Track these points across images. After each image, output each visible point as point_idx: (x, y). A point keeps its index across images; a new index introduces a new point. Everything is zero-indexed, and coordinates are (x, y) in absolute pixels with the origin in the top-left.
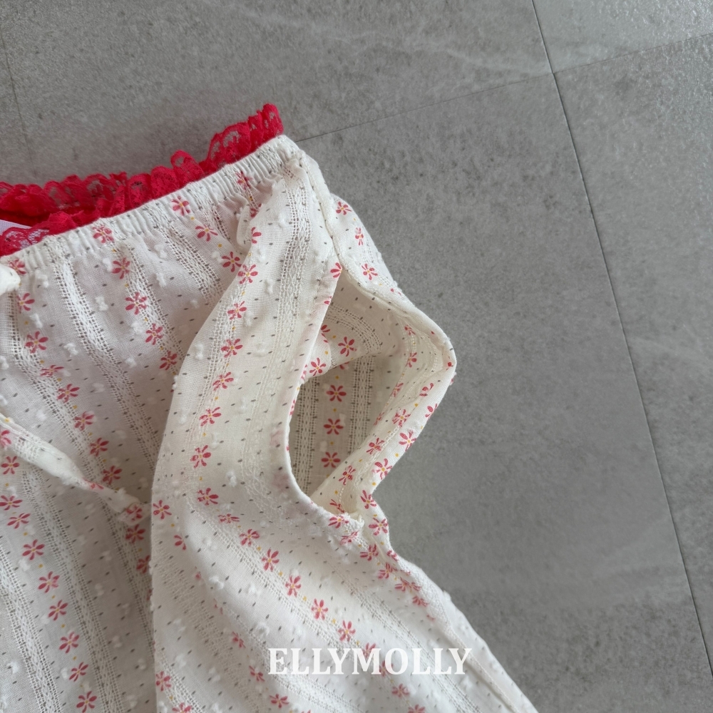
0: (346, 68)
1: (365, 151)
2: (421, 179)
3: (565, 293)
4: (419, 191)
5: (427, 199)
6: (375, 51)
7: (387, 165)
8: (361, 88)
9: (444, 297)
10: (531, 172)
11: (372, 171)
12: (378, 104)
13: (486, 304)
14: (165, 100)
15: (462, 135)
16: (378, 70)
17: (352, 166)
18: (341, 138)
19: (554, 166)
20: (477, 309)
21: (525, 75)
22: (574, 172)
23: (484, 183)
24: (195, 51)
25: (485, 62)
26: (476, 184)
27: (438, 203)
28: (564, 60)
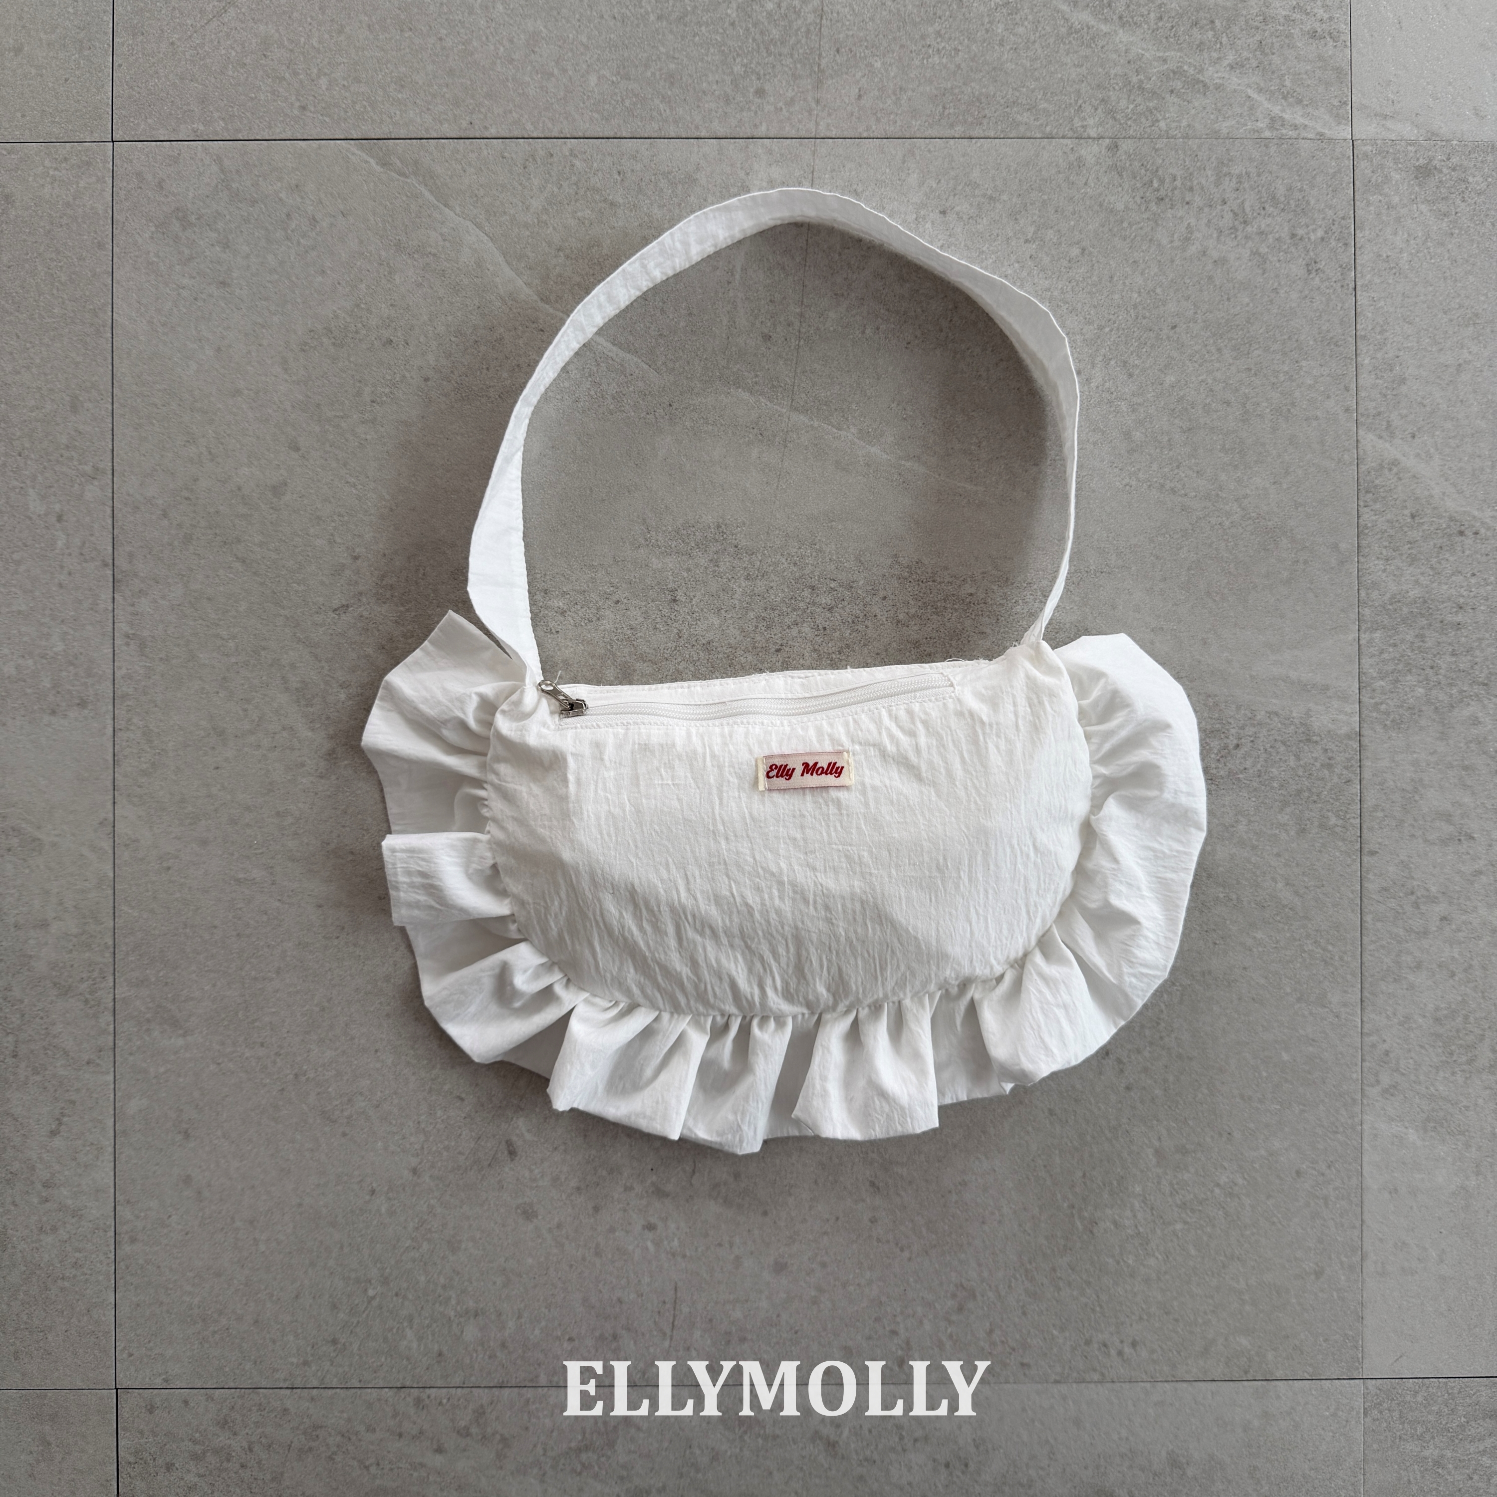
1: (1137, 164)
2: (1187, 207)
3: (1304, 363)
5: (1187, 228)
7: (1156, 184)
9: (1177, 329)
10: (1301, 232)
11: (1139, 185)
12: (1162, 124)
14: (958, 67)
17: (1121, 175)
18: (1117, 147)
19: (1326, 232)
21: (1322, 134)
22: (1346, 244)
24: (1000, 29)
25: (1283, 111)
26: (1241, 227)
27: (1197, 235)
28: (1366, 129)
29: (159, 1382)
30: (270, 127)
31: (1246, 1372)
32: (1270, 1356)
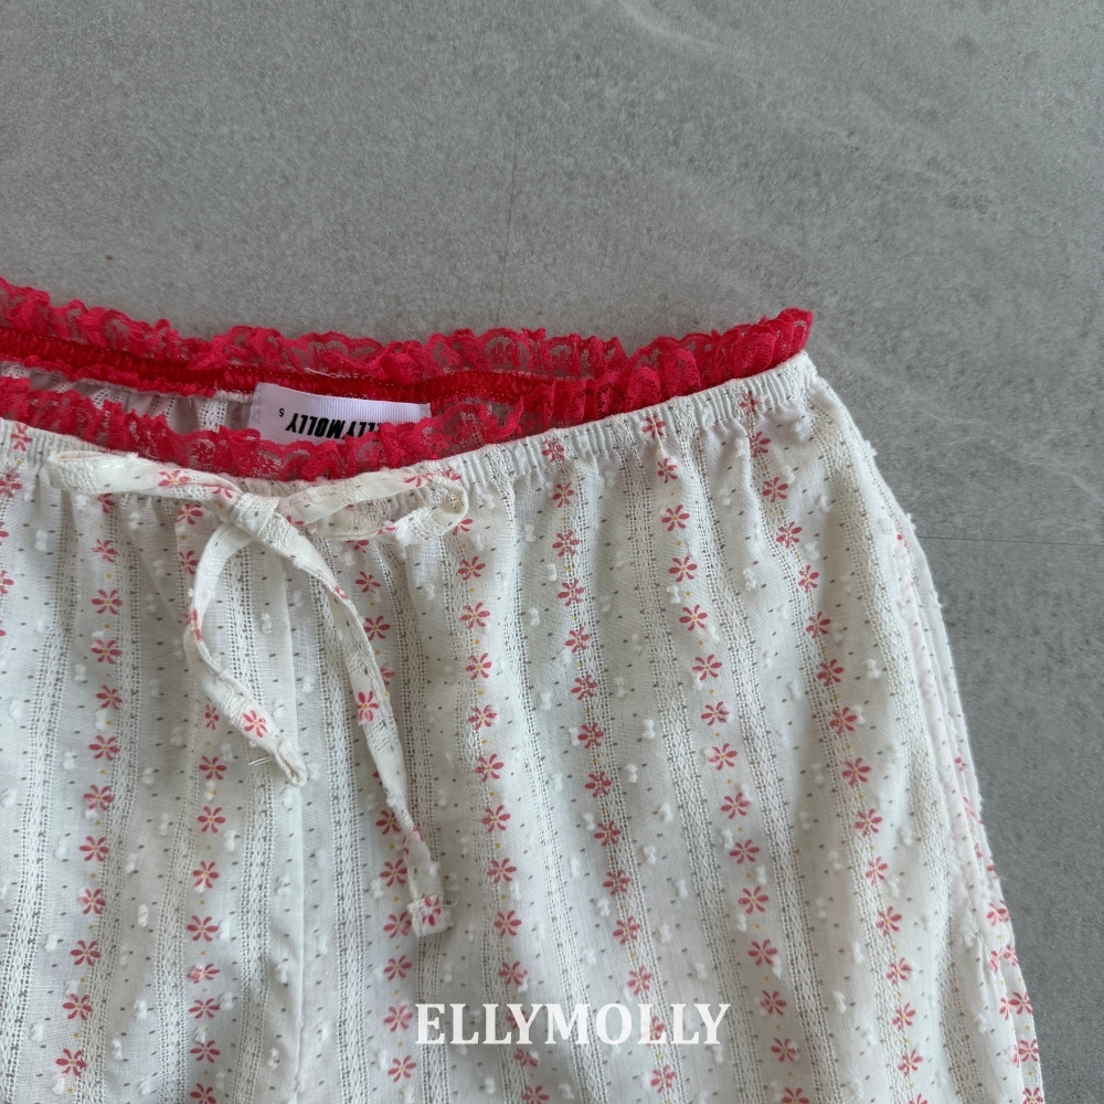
4: (978, 652)
6: (977, 448)
8: (943, 491)
13: (1019, 837)
20: (1004, 839)
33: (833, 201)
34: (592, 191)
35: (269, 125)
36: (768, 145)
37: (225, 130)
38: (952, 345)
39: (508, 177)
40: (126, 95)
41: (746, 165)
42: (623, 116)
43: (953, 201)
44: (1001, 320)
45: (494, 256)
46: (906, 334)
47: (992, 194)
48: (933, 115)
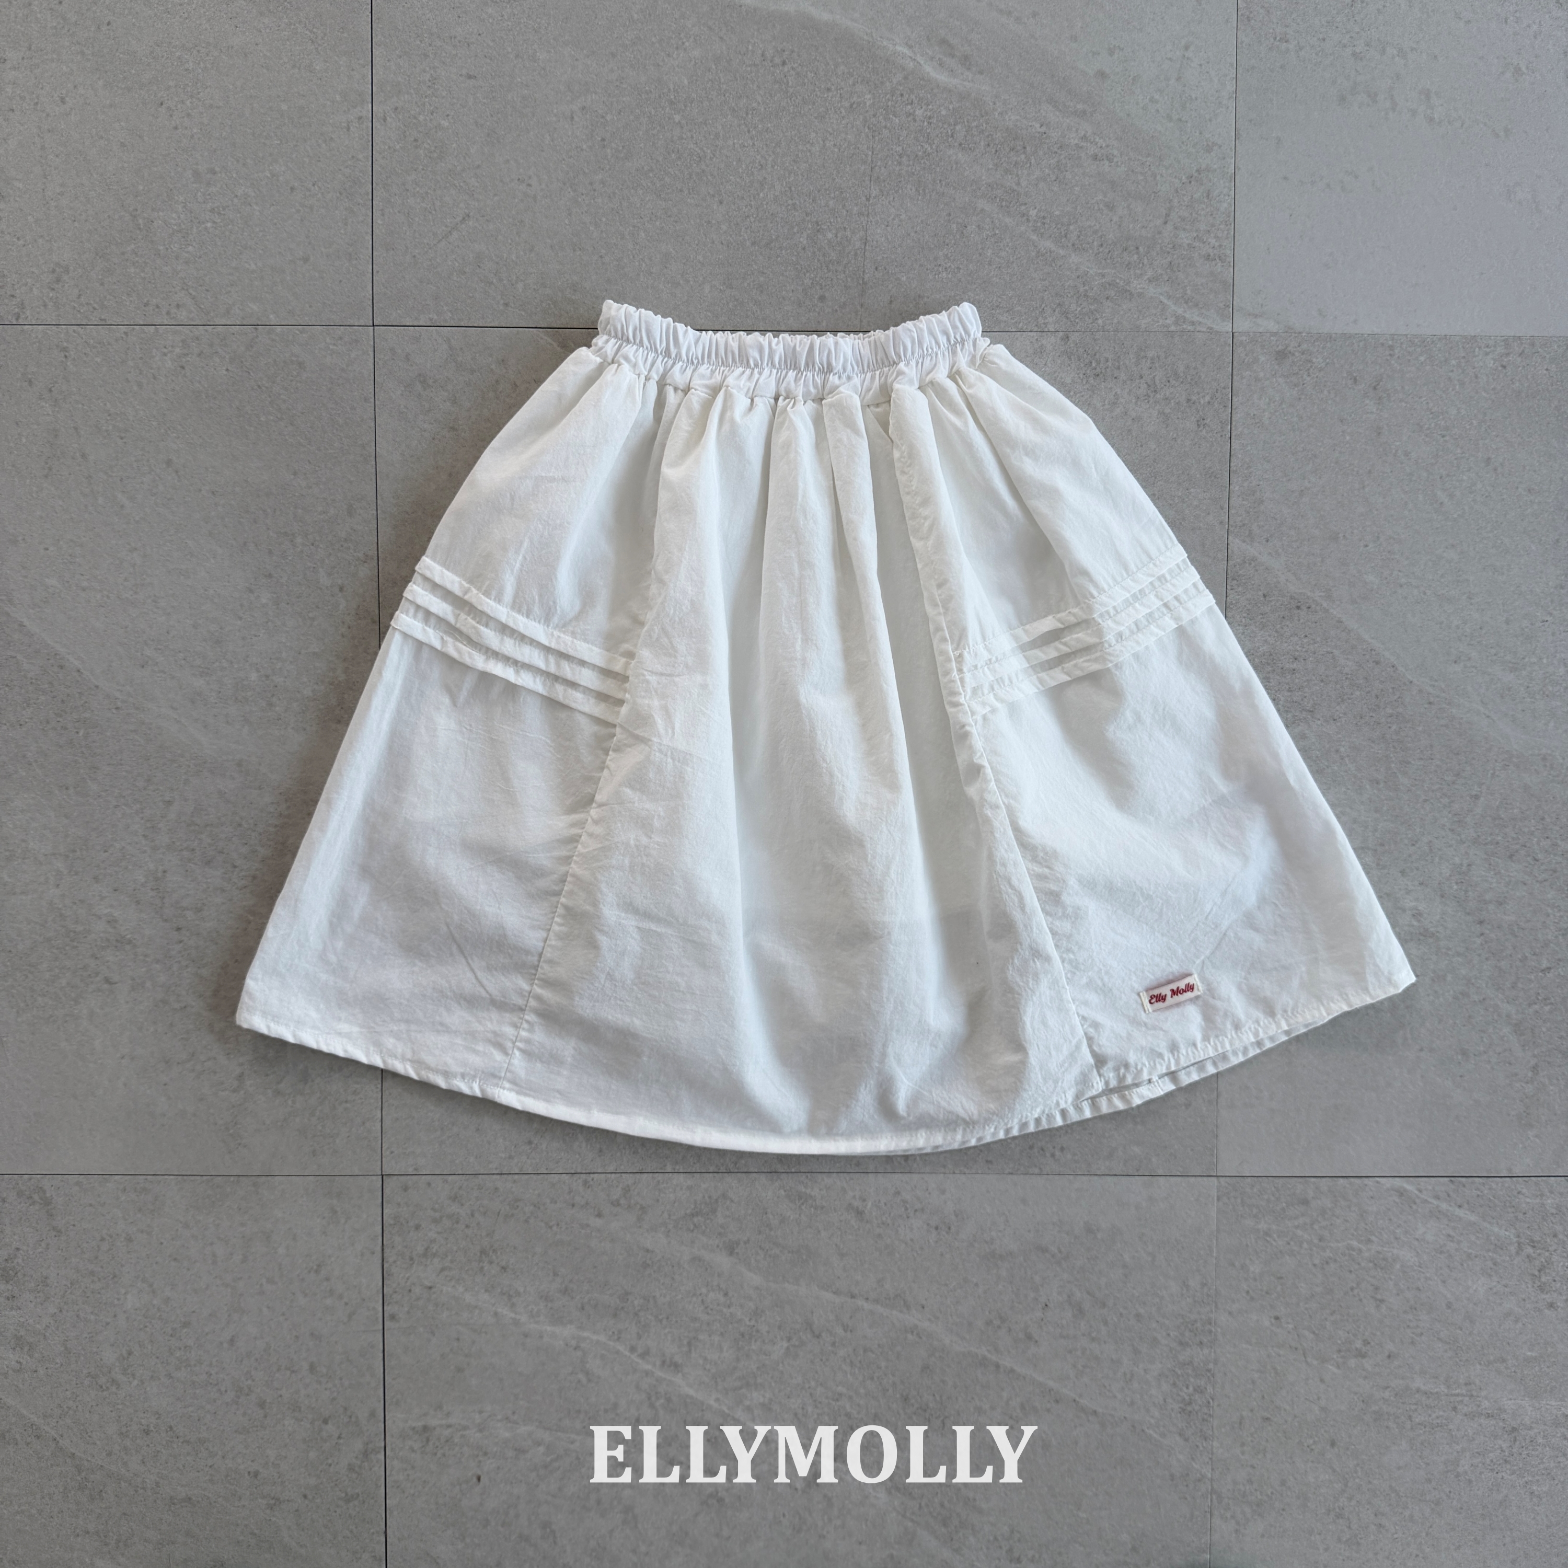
0: (1086, 291)
1: (1081, 350)
2: (1115, 380)
3: (1192, 490)
4: (1111, 388)
6: (1110, 285)
7: (1094, 365)
8: (1092, 307)
10: (1194, 398)
11: (1082, 365)
12: (1100, 322)
14: (960, 281)
15: (1152, 359)
16: (1107, 298)
17: (1070, 359)
18: (1068, 337)
19: (1212, 398)
21: (1211, 328)
22: (1225, 406)
23: (1158, 396)
24: (990, 251)
25: (1185, 312)
26: (1152, 395)
27: (1122, 400)
28: (1243, 325)
29: (410, 1171)
30: (483, 318)
31: (1138, 1170)
32: (1154, 1160)
33: (1033, 161)
34: (911, 163)
35: (752, 138)
36: (999, 134)
37: (730, 143)
38: (1096, 232)
39: (870, 159)
40: (682, 127)
41: (988, 145)
42: (926, 123)
43: (1095, 158)
44: (1121, 217)
45: (864, 198)
46: (1072, 227)
47: (1115, 152)
48: (1084, 112)
